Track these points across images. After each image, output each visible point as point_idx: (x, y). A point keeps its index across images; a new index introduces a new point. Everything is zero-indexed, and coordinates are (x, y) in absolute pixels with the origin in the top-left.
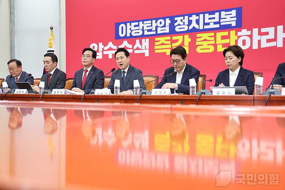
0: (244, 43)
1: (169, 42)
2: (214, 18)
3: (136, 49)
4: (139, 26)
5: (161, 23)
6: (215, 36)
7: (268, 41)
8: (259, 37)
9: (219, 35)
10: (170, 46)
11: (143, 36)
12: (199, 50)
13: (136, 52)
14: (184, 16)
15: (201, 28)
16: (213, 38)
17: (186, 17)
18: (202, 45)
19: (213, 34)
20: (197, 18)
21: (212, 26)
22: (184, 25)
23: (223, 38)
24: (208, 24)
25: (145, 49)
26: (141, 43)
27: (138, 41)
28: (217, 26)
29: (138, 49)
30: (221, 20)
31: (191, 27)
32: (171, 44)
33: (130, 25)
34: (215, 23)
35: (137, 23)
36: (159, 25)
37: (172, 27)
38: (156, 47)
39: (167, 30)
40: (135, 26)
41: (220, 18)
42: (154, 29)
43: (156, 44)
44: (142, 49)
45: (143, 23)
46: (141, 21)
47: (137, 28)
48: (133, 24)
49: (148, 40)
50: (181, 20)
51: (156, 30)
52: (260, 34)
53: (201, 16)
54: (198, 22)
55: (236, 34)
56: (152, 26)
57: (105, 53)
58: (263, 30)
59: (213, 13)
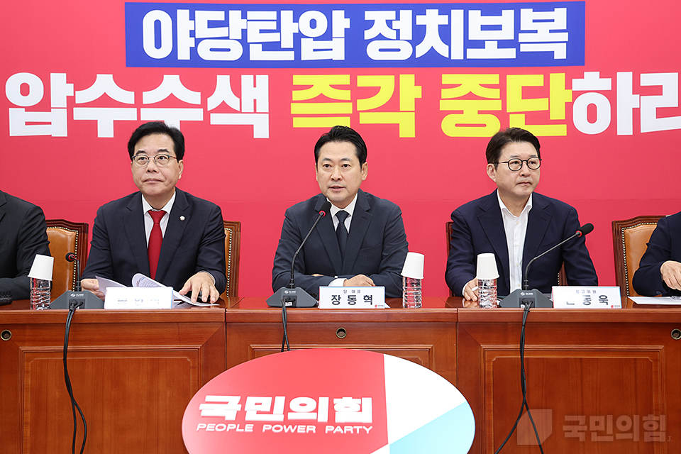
0: (592, 114)
1: (346, 95)
2: (499, 28)
3: (217, 110)
4: (228, 26)
5: (313, 24)
6: (502, 86)
7: (662, 113)
8: (634, 100)
9: (516, 82)
10: (348, 108)
11: (245, 64)
12: (449, 127)
13: (217, 119)
14: (397, 8)
15: (457, 54)
16: (496, 93)
17: (406, 15)
18: (461, 112)
19: (494, 79)
20: (444, 20)
21: (491, 52)
22: (398, 38)
23: (528, 93)
24: (480, 44)
25: (255, 112)
26: (237, 89)
27: (223, 81)
28: (510, 53)
29: (224, 108)
30: (522, 37)
31: (422, 50)
32: (353, 101)
33: (192, 17)
34: (502, 44)
35: (219, 15)
36: (306, 30)
37: (355, 41)
38: (295, 109)
39: (337, 50)
40: (212, 24)
41: (517, 29)
42: (288, 42)
43: (297, 95)
44: (240, 112)
45: (244, 16)
46: (235, 8)
47: (222, 31)
48: (203, 16)
49: (263, 80)
50: (389, 23)
51: (297, 48)
52: (639, 90)
53: (457, 15)
54: (445, 33)
55: (568, 85)
56: (278, 30)
57: (79, 114)
58: (647, 79)
59: (495, 10)
